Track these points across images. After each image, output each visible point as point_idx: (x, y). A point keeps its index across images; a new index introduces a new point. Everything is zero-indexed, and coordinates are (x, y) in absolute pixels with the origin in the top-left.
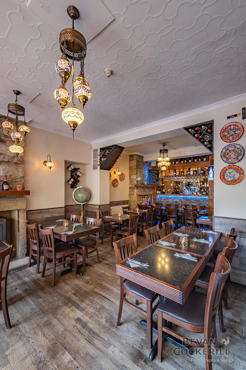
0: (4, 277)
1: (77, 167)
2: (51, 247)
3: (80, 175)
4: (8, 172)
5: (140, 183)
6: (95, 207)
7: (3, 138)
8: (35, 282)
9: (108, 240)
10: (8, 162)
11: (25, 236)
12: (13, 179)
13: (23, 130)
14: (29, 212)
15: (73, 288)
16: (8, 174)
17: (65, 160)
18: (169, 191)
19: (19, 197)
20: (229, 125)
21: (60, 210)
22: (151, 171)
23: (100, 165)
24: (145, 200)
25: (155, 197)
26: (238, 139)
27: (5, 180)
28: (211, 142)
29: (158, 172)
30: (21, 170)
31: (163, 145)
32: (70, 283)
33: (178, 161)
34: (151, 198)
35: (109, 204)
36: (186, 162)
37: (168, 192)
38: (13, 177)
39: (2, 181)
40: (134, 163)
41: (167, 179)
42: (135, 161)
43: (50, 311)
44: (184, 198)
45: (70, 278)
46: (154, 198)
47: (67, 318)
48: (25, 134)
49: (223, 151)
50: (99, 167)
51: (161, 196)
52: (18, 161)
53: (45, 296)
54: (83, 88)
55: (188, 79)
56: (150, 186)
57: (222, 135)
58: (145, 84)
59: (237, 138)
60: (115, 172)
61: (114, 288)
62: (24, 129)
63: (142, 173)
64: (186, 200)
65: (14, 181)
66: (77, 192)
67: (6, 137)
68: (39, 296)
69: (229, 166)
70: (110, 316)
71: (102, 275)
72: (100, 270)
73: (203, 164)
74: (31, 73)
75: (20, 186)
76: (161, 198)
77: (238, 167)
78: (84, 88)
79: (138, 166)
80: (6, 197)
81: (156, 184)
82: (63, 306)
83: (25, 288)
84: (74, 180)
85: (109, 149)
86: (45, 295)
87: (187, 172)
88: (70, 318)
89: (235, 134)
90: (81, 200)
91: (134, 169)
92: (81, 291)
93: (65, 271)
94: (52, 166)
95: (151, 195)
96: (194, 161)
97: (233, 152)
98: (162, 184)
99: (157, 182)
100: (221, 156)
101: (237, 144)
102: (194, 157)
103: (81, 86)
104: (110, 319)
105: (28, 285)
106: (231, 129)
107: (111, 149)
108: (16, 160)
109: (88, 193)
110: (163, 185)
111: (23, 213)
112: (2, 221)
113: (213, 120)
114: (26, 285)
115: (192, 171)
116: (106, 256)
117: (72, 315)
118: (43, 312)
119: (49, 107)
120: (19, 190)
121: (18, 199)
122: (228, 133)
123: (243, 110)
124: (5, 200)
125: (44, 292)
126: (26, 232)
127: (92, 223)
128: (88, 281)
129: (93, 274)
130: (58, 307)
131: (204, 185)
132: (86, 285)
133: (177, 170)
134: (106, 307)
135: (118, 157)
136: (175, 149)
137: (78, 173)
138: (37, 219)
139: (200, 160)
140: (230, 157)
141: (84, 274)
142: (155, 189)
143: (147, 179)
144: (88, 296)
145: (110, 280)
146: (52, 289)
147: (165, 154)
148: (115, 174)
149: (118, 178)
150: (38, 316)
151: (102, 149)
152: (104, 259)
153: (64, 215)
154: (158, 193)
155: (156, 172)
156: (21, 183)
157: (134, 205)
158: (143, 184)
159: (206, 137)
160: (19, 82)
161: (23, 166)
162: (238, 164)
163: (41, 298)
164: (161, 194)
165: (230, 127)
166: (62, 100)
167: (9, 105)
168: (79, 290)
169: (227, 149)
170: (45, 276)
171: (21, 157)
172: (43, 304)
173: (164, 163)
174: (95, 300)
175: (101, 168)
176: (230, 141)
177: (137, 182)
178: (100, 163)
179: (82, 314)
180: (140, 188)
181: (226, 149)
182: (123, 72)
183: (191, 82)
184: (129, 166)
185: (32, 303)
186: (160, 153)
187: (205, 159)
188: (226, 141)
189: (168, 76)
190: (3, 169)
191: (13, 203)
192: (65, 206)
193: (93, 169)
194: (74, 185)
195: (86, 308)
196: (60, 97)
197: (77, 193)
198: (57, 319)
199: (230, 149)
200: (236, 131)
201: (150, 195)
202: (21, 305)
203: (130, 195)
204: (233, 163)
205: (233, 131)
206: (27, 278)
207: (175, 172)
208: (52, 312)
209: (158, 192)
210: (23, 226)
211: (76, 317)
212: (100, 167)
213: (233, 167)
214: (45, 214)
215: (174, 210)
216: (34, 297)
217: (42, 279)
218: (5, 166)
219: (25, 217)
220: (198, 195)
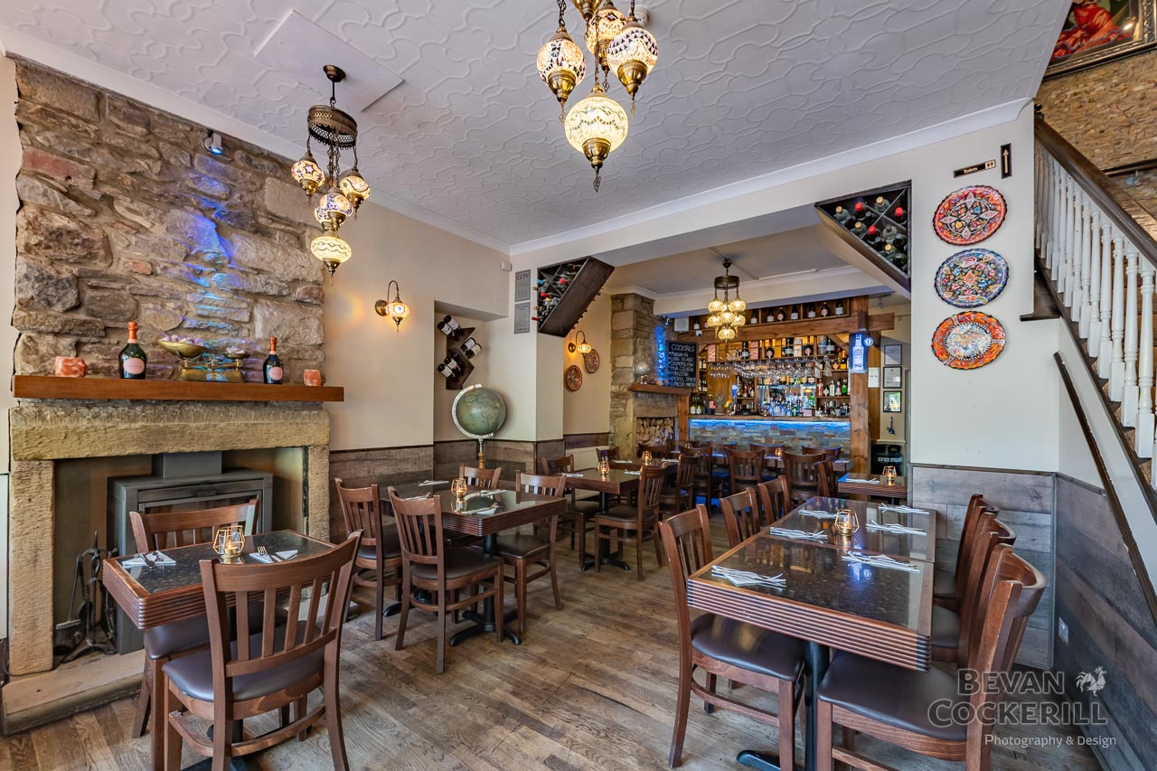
0: (335, 630)
1: (466, 324)
2: (435, 553)
3: (473, 349)
4: (278, 327)
5: (644, 381)
6: (520, 447)
7: (263, 221)
8: (377, 662)
9: (561, 547)
10: (278, 297)
11: (324, 529)
12: (293, 350)
13: (351, 190)
14: (336, 457)
15: (504, 678)
16: (280, 335)
17: (435, 302)
18: (727, 405)
19: (310, 408)
20: (960, 193)
21: (422, 453)
22: (674, 347)
23: (539, 320)
24: (658, 434)
25: (685, 425)
26: (989, 236)
27: (272, 353)
28: (902, 245)
29: (695, 349)
30: (314, 323)
31: (724, 265)
32: (489, 665)
33: (757, 317)
34: (673, 428)
35: (561, 440)
36: (783, 320)
37: (725, 410)
38: (292, 344)
39: (261, 354)
40: (627, 321)
41: (720, 371)
42: (631, 312)
43: (459, 741)
44: (774, 427)
45: (482, 649)
46: (683, 427)
47: (518, 758)
48: (359, 203)
49: (943, 270)
50: (534, 325)
51: (705, 421)
52: (306, 294)
53: (424, 700)
54: (642, 37)
55: (864, 51)
56: (673, 391)
57: (940, 224)
58: (734, 59)
59: (986, 234)
60: (571, 345)
61: (631, 676)
62: (357, 186)
63: (650, 349)
64: (781, 431)
65: (296, 357)
66: (468, 399)
67: (272, 219)
68: (407, 700)
69: (961, 314)
70: (647, 748)
71: (580, 641)
72: (567, 628)
73: (833, 327)
74: (400, 12)
75: (315, 374)
76: (703, 429)
77: (991, 316)
78: (645, 37)
79: (637, 328)
80: (272, 406)
81: (688, 384)
82: (491, 727)
83: (353, 680)
84: (458, 363)
85: (570, 269)
86: (425, 697)
87: (783, 350)
88: (525, 757)
89: (978, 220)
90: (480, 425)
91: (626, 338)
92: (531, 685)
93: (463, 631)
94: (404, 316)
95: (673, 418)
96: (806, 316)
97: (973, 272)
98: (700, 388)
99: (691, 379)
100: (935, 285)
101: (983, 250)
102: (805, 305)
103: (637, 31)
104: (648, 756)
105: (360, 672)
106: (966, 207)
107: (577, 269)
108: (299, 291)
109: (501, 406)
110: (705, 389)
111: (321, 458)
112: (262, 479)
113: (910, 181)
114: (353, 671)
115: (800, 347)
116: (574, 592)
117: (528, 748)
118: (437, 744)
119: (419, 126)
120: (310, 385)
121: (305, 413)
122: (956, 219)
123: (1003, 152)
124: (269, 415)
125: (418, 690)
126: (327, 517)
127: (531, 488)
128: (544, 657)
129: (553, 639)
130: (479, 730)
131: (828, 389)
132: (541, 669)
133: (753, 345)
134: (625, 726)
135: (591, 298)
136: (754, 278)
137: (470, 344)
138: (357, 478)
139: (824, 312)
140: (964, 288)
141: (525, 639)
142: (685, 401)
143: (663, 371)
144: (560, 698)
145: (609, 655)
146: (439, 681)
147: (732, 292)
148: (573, 351)
149: (580, 365)
150: (425, 754)
151: (543, 272)
152: (569, 599)
153: (432, 468)
154: (693, 412)
155: (688, 348)
156: (314, 363)
157: (627, 447)
158: (652, 383)
159: (889, 231)
160: (350, 40)
161: (321, 312)
162: (987, 309)
163: (414, 705)
164: (704, 416)
165: (962, 202)
166: (565, 75)
167: (312, 110)
168: (525, 682)
169: (956, 266)
170: (407, 647)
171: (315, 282)
172: (429, 722)
173: (727, 316)
174: (585, 708)
175: (541, 330)
176: (963, 243)
177: (637, 376)
178: (539, 314)
179: (559, 746)
180: (644, 395)
181: (952, 265)
182: (681, 19)
183: (870, 59)
184: (612, 329)
185: (394, 721)
186: (717, 287)
187: (839, 311)
188: (950, 241)
189: (811, 37)
190: (264, 317)
191: (291, 424)
192: (434, 442)
193: (515, 333)
194: (456, 380)
195: (563, 728)
196: (561, 65)
197: (469, 404)
198: (488, 760)
199: (963, 265)
200: (982, 213)
201: (670, 418)
202: (359, 726)
203: (614, 417)
204: (974, 304)
205: (972, 211)
206: (349, 652)
207: (747, 351)
208: (464, 741)
209: (693, 408)
210: (319, 496)
211: (546, 755)
212: (539, 325)
213: (973, 316)
214: (380, 465)
215: (752, 459)
216: (394, 704)
217: (399, 656)
218: (271, 310)
219: (327, 470)
220: (818, 417)
